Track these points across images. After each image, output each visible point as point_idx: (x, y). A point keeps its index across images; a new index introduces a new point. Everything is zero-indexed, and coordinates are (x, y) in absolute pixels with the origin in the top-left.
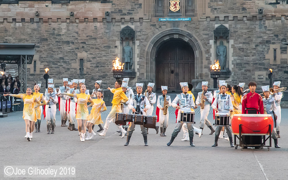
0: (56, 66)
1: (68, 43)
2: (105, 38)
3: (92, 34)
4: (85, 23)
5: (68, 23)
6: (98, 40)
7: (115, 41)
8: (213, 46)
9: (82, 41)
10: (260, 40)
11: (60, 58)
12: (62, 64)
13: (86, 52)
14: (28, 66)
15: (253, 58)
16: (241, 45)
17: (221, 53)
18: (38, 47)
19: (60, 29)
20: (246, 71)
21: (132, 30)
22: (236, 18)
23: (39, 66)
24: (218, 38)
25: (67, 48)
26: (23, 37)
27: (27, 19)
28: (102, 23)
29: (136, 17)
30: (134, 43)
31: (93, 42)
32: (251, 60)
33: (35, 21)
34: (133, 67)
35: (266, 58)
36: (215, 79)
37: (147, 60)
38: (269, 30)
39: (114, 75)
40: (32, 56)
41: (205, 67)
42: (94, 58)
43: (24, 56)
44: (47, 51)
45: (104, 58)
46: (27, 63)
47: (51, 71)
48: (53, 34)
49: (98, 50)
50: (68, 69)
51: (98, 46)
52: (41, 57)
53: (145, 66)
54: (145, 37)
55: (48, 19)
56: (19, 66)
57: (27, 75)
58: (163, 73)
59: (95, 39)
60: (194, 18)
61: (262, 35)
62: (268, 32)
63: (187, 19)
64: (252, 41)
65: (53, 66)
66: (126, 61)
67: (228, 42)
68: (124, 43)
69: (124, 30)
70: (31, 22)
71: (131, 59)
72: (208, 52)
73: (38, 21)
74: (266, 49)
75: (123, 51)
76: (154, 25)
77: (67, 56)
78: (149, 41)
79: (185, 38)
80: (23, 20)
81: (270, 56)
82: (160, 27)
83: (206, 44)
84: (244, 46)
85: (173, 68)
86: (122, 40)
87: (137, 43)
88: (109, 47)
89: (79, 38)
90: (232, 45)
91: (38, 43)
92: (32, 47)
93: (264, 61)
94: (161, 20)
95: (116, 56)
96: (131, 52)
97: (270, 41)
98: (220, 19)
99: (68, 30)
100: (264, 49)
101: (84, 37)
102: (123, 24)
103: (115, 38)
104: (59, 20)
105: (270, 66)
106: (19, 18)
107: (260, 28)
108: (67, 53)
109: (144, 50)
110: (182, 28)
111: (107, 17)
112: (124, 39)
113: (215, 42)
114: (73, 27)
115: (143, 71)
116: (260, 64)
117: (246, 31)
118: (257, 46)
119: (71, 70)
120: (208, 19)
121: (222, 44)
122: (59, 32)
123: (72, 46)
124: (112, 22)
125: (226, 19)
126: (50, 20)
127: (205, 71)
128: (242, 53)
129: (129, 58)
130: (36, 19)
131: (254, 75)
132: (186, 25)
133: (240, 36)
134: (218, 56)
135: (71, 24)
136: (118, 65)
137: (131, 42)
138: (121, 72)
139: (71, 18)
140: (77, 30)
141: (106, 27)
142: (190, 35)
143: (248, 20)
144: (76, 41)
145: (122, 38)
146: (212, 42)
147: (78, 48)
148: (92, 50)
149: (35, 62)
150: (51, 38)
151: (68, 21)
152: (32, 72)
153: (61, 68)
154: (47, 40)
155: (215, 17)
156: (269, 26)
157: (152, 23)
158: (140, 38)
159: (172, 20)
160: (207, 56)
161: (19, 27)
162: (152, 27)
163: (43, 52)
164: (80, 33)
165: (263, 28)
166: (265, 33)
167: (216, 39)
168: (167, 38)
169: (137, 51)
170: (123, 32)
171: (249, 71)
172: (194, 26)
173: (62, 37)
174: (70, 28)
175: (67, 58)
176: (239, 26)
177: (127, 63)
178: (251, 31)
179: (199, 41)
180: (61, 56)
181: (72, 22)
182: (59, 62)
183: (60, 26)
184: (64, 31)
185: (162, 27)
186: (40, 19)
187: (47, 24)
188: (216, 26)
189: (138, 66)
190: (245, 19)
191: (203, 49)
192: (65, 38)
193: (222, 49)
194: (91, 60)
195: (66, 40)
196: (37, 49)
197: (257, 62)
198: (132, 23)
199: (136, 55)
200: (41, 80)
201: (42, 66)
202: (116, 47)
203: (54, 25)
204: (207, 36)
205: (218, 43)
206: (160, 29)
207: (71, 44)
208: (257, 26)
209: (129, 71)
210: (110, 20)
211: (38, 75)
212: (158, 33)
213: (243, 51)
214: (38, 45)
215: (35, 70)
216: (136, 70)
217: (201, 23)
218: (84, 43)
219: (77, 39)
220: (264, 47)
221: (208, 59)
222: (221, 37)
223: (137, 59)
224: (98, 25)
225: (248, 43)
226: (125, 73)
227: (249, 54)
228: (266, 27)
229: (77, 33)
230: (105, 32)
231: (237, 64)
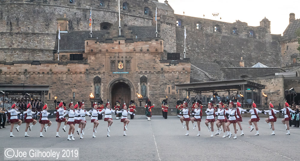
0: (61, 96)
1: (67, 84)
2: (86, 82)
3: (79, 80)
4: (75, 75)
5: (67, 75)
6: (82, 83)
7: (91, 83)
8: (140, 86)
9: (74, 84)
10: (162, 83)
11: (63, 92)
12: (64, 95)
13: (76, 89)
14: (46, 96)
15: (159, 91)
16: (153, 85)
17: (144, 89)
18: (52, 86)
19: (62, 77)
20: (156, 98)
21: (100, 78)
22: (150, 72)
23: (52, 96)
24: (142, 82)
25: (66, 87)
26: (43, 82)
27: (46, 72)
28: (84, 75)
29: (102, 71)
30: (100, 84)
31: (80, 84)
32: (158, 92)
33: (49, 73)
34: (100, 96)
35: (165, 92)
36: (141, 102)
37: (107, 93)
38: (166, 78)
39: (90, 100)
40: (48, 91)
41: (136, 96)
42: (81, 92)
43: (43, 91)
44: (56, 89)
45: (86, 92)
46: (45, 95)
47: (58, 99)
48: (59, 80)
49: (82, 88)
50: (67, 97)
51: (82, 86)
52: (53, 92)
53: (106, 95)
54: (106, 81)
55: (57, 72)
56: (41, 96)
57: (45, 101)
58: (116, 99)
59: (81, 82)
60: (130, 72)
61: (163, 80)
62: (166, 79)
63: (127, 73)
64: (158, 83)
65: (59, 96)
66: (97, 93)
67: (147, 84)
68: (95, 84)
69: (95, 78)
70: (47, 74)
71: (99, 92)
72: (137, 88)
73: (51, 73)
74: (165, 87)
75: (95, 89)
76: (111, 76)
77: (66, 91)
78: (108, 83)
79: (126, 82)
80: (43, 73)
81: (167, 91)
82: (113, 76)
83: (136, 85)
84: (155, 86)
85: (120, 97)
86: (95, 83)
87: (102, 84)
88: (88, 86)
89: (73, 82)
90: (149, 85)
91: (52, 84)
92: (48, 87)
93: (164, 93)
94: (114, 73)
95: (91, 91)
96: (99, 89)
97: (167, 83)
98: (143, 73)
99: (67, 78)
100: (164, 87)
101: (75, 81)
102: (95, 75)
103: (91, 82)
104: (62, 73)
105: (167, 95)
106: (41, 72)
107: (162, 77)
108: (66, 89)
109: (106, 88)
110: (125, 77)
111: (87, 72)
112: (95, 82)
113: (141, 84)
114: (70, 76)
115: (106, 98)
116: (162, 94)
117: (155, 78)
118: (161, 86)
119: (68, 98)
120: (137, 73)
121: (144, 84)
122: (62, 79)
123: (69, 86)
124: (89, 74)
125: (146, 72)
126: (57, 73)
127: (136, 98)
128: (154, 89)
129: (98, 92)
130: (50, 73)
131: (159, 100)
132: (126, 76)
133: (152, 81)
134: (142, 90)
135: (68, 75)
136: (92, 96)
137: (99, 84)
138: (94, 99)
139: (69, 72)
140: (71, 78)
141: (86, 76)
142: (128, 80)
143: (156, 73)
144: (71, 83)
145: (94, 82)
146: (139, 84)
147: (72, 87)
148: (79, 88)
149: (50, 94)
150: (58, 82)
151: (67, 73)
152: (48, 99)
153: (63, 97)
154: (56, 83)
155: (141, 72)
156: (166, 76)
157: (109, 75)
158: (103, 82)
159: (119, 73)
160: (137, 91)
161: (42, 77)
162: (110, 77)
163: (54, 89)
164: (73, 79)
165: (164, 77)
166: (164, 79)
167: (141, 82)
168: (117, 82)
169: (102, 88)
170: (95, 79)
171: (157, 98)
172: (130, 76)
173: (64, 81)
174: (68, 77)
175: (66, 92)
176: (152, 76)
177: (97, 94)
178: (158, 78)
179: (133, 83)
180: (63, 91)
181: (69, 74)
182: (62, 94)
183: (63, 76)
184: (65, 79)
185: (115, 76)
186: (52, 72)
187: (56, 75)
188: (141, 76)
189: (103, 96)
190: (155, 73)
191: (135, 87)
192: (65, 82)
193: (144, 87)
194: (79, 93)
195: (66, 83)
196: (51, 87)
197: (161, 93)
198: (100, 74)
199: (102, 91)
200: (53, 103)
201: (53, 96)
202: (91, 86)
203: (60, 75)
204: (137, 81)
205: (142, 84)
206: (113, 77)
207: (68, 85)
208: (160, 76)
209: (98, 98)
210: (88, 73)
211: (51, 100)
212: (112, 79)
213: (154, 88)
214: (51, 85)
215: (50, 98)
216: (102, 98)
217: (133, 74)
218: (75, 84)
219: (71, 82)
220: (164, 86)
221: (137, 92)
222: (143, 82)
223: (102, 92)
224: (82, 75)
225: (156, 84)
226: (96, 99)
227: (157, 90)
228: (165, 77)
229: (72, 79)
230: (86, 79)
231: (151, 95)
